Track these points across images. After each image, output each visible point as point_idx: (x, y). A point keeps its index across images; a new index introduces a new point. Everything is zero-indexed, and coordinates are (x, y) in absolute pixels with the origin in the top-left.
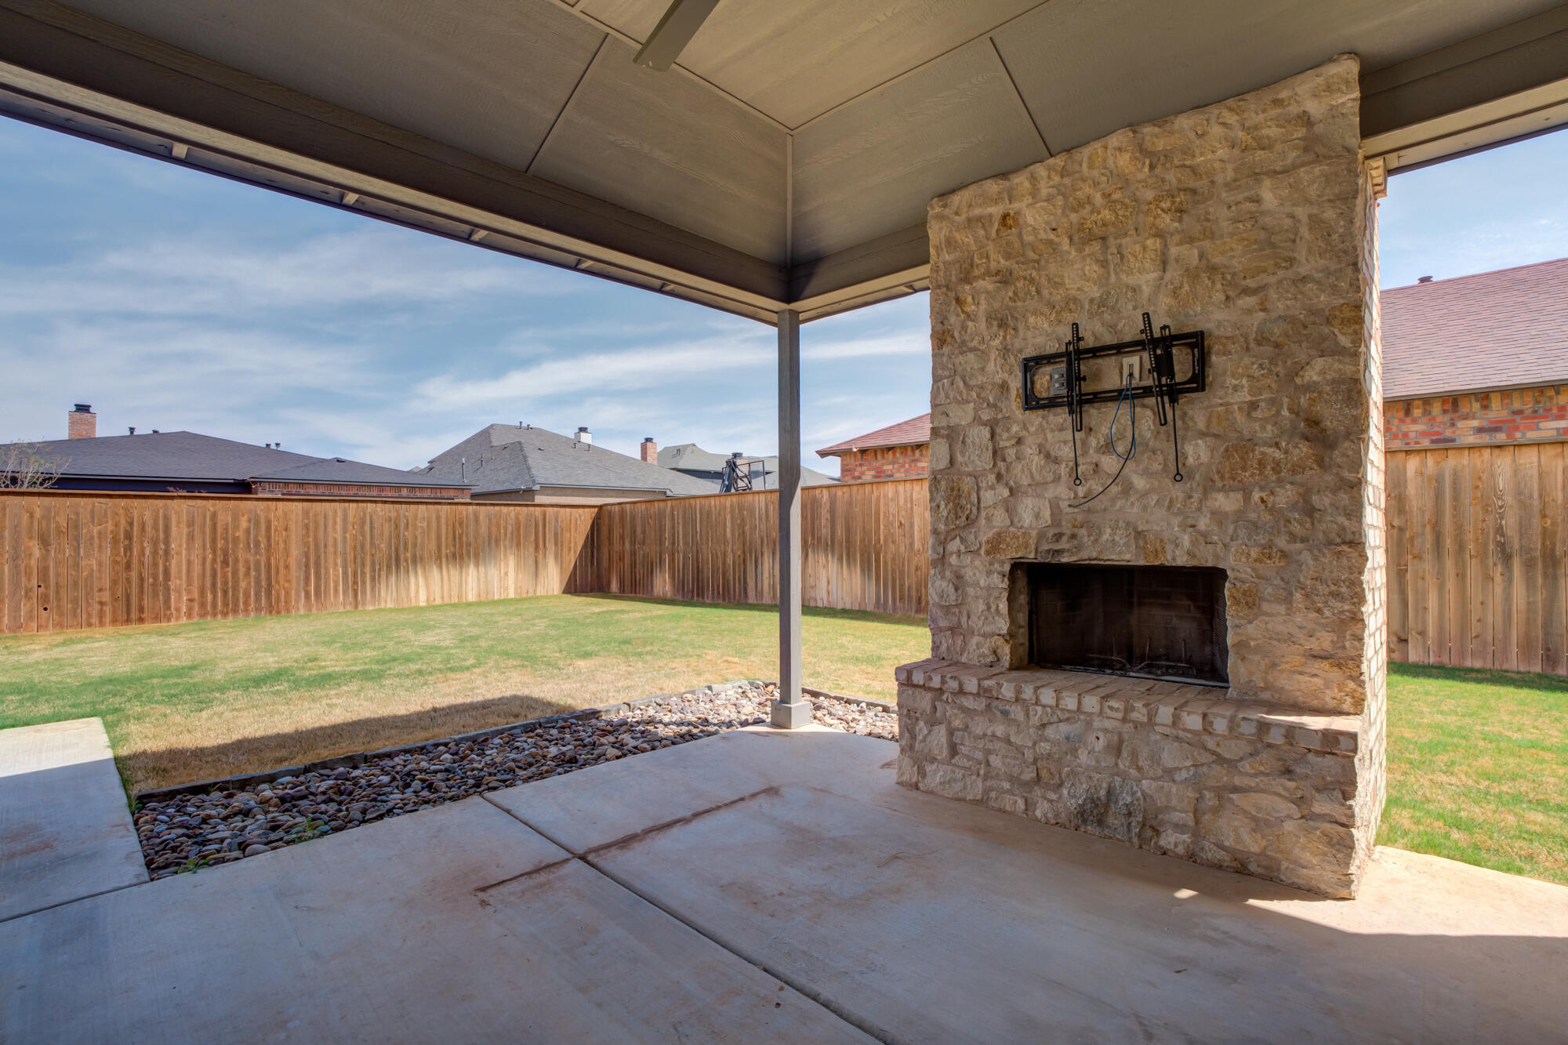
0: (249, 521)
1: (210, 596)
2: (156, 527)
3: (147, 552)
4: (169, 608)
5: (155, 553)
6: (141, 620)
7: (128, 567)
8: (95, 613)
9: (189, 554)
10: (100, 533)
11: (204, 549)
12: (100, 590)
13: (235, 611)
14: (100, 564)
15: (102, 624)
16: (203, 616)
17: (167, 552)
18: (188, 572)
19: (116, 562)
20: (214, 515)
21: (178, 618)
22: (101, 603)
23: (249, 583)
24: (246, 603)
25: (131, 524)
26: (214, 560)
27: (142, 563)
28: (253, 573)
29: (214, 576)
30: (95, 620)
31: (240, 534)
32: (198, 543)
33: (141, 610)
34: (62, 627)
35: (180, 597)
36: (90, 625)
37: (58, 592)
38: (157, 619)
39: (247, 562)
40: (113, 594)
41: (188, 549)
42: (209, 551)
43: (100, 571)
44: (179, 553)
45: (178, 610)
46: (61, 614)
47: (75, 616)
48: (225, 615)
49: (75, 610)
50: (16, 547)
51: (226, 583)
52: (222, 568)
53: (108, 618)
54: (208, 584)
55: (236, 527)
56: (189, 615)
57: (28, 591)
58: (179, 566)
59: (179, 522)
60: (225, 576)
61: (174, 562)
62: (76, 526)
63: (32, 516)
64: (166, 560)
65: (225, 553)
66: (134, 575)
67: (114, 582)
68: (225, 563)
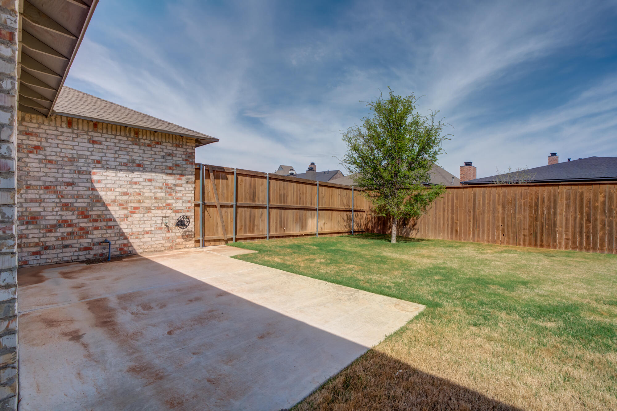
0: (605, 197)
1: (578, 239)
2: (549, 200)
3: (545, 212)
4: (555, 242)
5: (549, 213)
6: (542, 246)
7: (536, 219)
8: (522, 239)
9: (567, 215)
10: (524, 203)
11: (576, 212)
12: (524, 229)
13: (594, 249)
14: (524, 217)
15: (524, 245)
16: (574, 248)
17: (555, 213)
18: (566, 224)
19: (531, 217)
20: (582, 194)
21: (560, 248)
22: (524, 235)
23: (604, 234)
24: (602, 245)
25: (538, 199)
26: (581, 219)
27: (542, 218)
28: (607, 228)
29: (581, 227)
30: (522, 243)
31: (599, 204)
32: (572, 209)
33: (542, 241)
34: (509, 244)
35: (561, 236)
36: (520, 245)
37: (508, 228)
38: (549, 246)
39: (603, 221)
40: (529, 232)
41: (566, 212)
42: (578, 213)
43: (524, 220)
44: (561, 214)
45: (560, 243)
46: (509, 238)
47: (514, 239)
48: (588, 250)
49: (514, 237)
50: (494, 209)
51: (588, 232)
52: (586, 223)
53: (527, 243)
54: (578, 230)
55: (596, 200)
56: (566, 247)
57: (498, 227)
58: (561, 220)
59: (561, 198)
60: (588, 228)
61: (559, 218)
62: (515, 200)
63: (499, 196)
64: (555, 217)
65: (588, 215)
66: (539, 223)
67: (530, 226)
68: (588, 220)
